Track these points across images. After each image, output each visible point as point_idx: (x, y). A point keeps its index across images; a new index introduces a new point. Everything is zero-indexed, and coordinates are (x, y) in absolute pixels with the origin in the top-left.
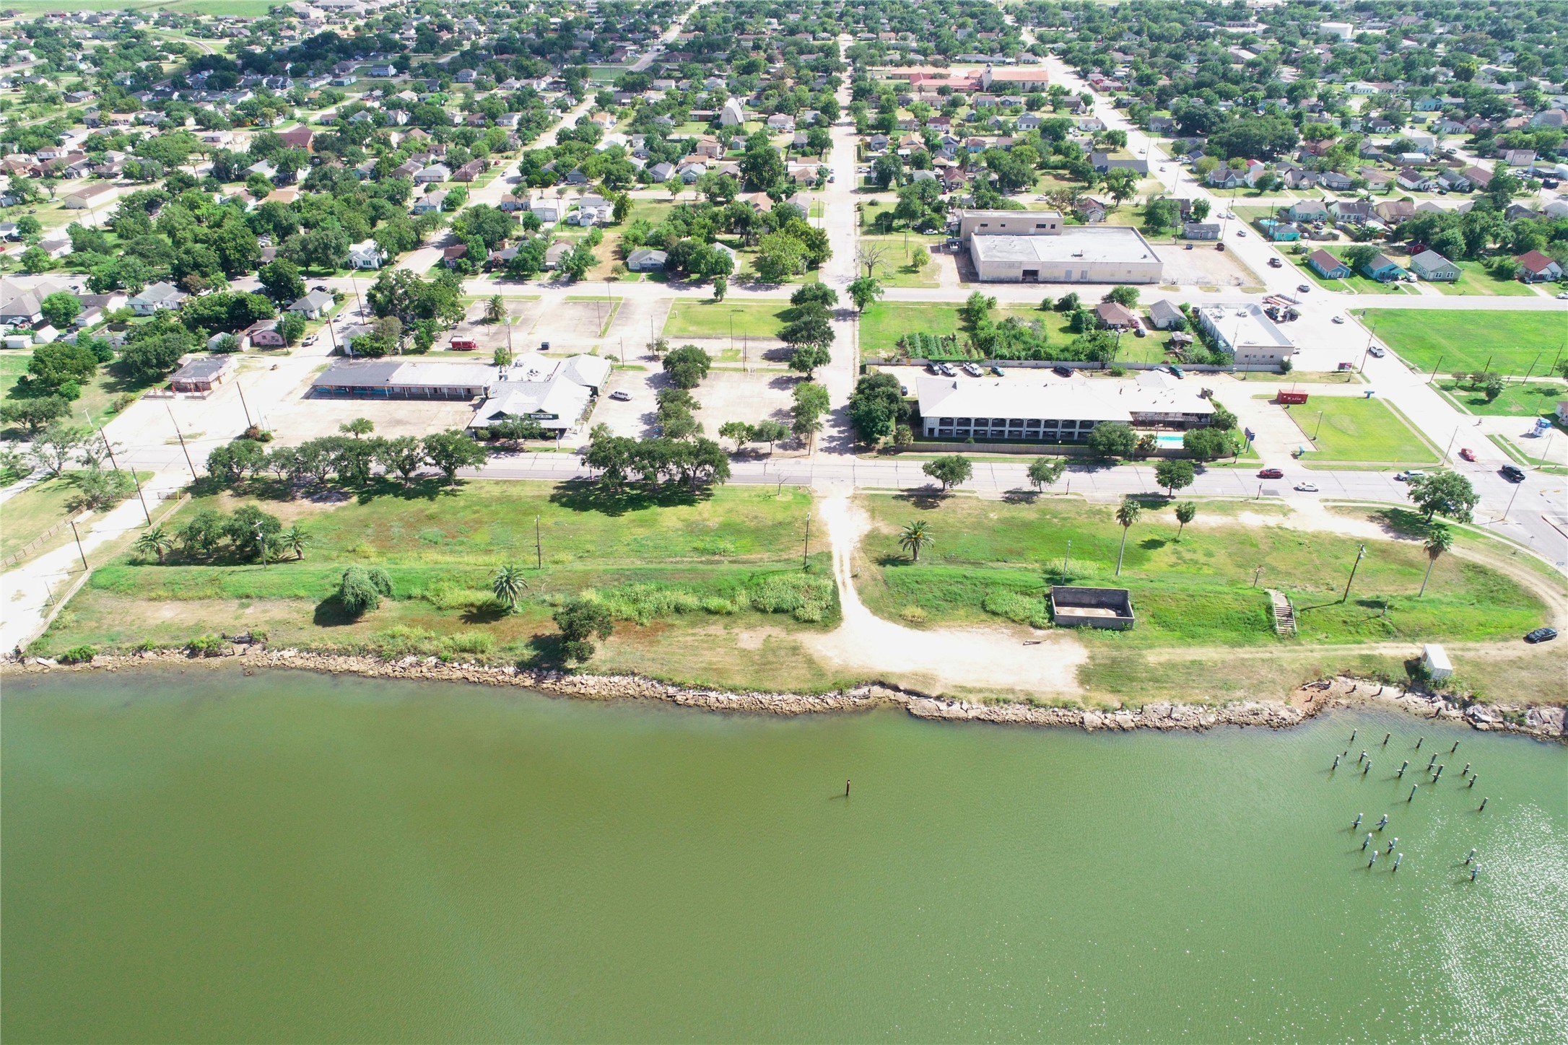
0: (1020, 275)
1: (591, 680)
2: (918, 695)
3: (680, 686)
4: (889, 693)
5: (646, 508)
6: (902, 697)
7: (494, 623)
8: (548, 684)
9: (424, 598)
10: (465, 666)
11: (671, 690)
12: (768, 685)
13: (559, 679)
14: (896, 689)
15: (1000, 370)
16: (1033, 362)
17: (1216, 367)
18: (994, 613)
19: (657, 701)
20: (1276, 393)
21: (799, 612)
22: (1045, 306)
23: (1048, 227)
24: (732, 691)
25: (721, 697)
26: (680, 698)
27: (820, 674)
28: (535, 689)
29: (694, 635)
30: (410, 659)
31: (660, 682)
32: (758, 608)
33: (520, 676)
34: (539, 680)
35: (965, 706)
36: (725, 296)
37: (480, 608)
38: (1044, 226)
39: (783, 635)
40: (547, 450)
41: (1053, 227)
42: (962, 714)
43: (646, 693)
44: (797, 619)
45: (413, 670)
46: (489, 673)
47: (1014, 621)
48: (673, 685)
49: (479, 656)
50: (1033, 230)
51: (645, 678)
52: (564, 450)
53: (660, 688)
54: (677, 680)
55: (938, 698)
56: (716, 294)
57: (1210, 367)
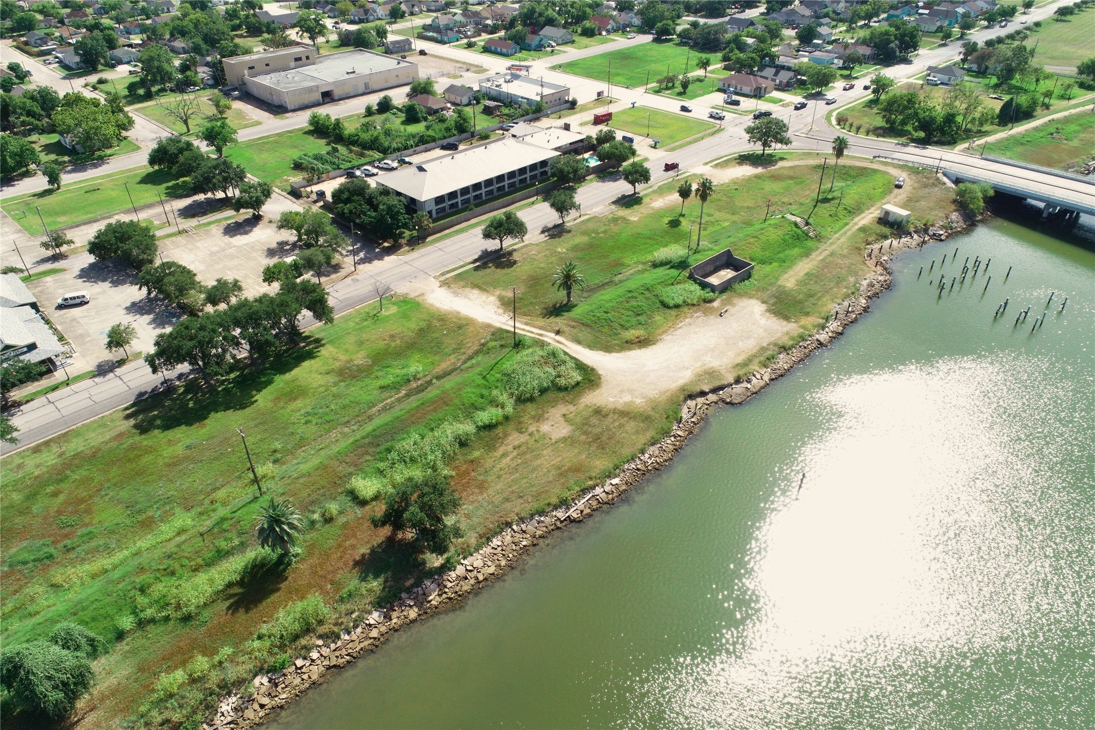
0: (320, 97)
1: (476, 560)
2: (721, 388)
3: (564, 503)
4: (700, 400)
5: (270, 382)
6: (712, 397)
7: (283, 586)
8: (434, 598)
9: (142, 624)
10: (314, 655)
11: (561, 514)
12: (627, 452)
13: (441, 586)
14: (703, 394)
15: (407, 159)
16: (422, 147)
17: (539, 115)
18: (677, 306)
19: (556, 533)
20: (592, 118)
21: (562, 382)
22: (369, 112)
23: (304, 59)
24: (609, 477)
25: (608, 488)
26: (573, 513)
27: (645, 418)
28: (428, 614)
29: (504, 455)
30: (227, 706)
31: (541, 513)
32: (522, 400)
33: (394, 615)
34: (421, 600)
35: (758, 376)
36: (62, 183)
37: (241, 583)
38: (300, 59)
39: (571, 408)
40: (55, 388)
41: (308, 58)
42: (762, 383)
43: (539, 533)
44: (560, 389)
45: (249, 714)
46: (354, 640)
47: (693, 305)
48: (556, 507)
49: (322, 630)
50: (292, 64)
51: (522, 520)
52: (79, 378)
53: (547, 520)
54: (554, 500)
55: (738, 381)
56: (51, 182)
57: (535, 116)
